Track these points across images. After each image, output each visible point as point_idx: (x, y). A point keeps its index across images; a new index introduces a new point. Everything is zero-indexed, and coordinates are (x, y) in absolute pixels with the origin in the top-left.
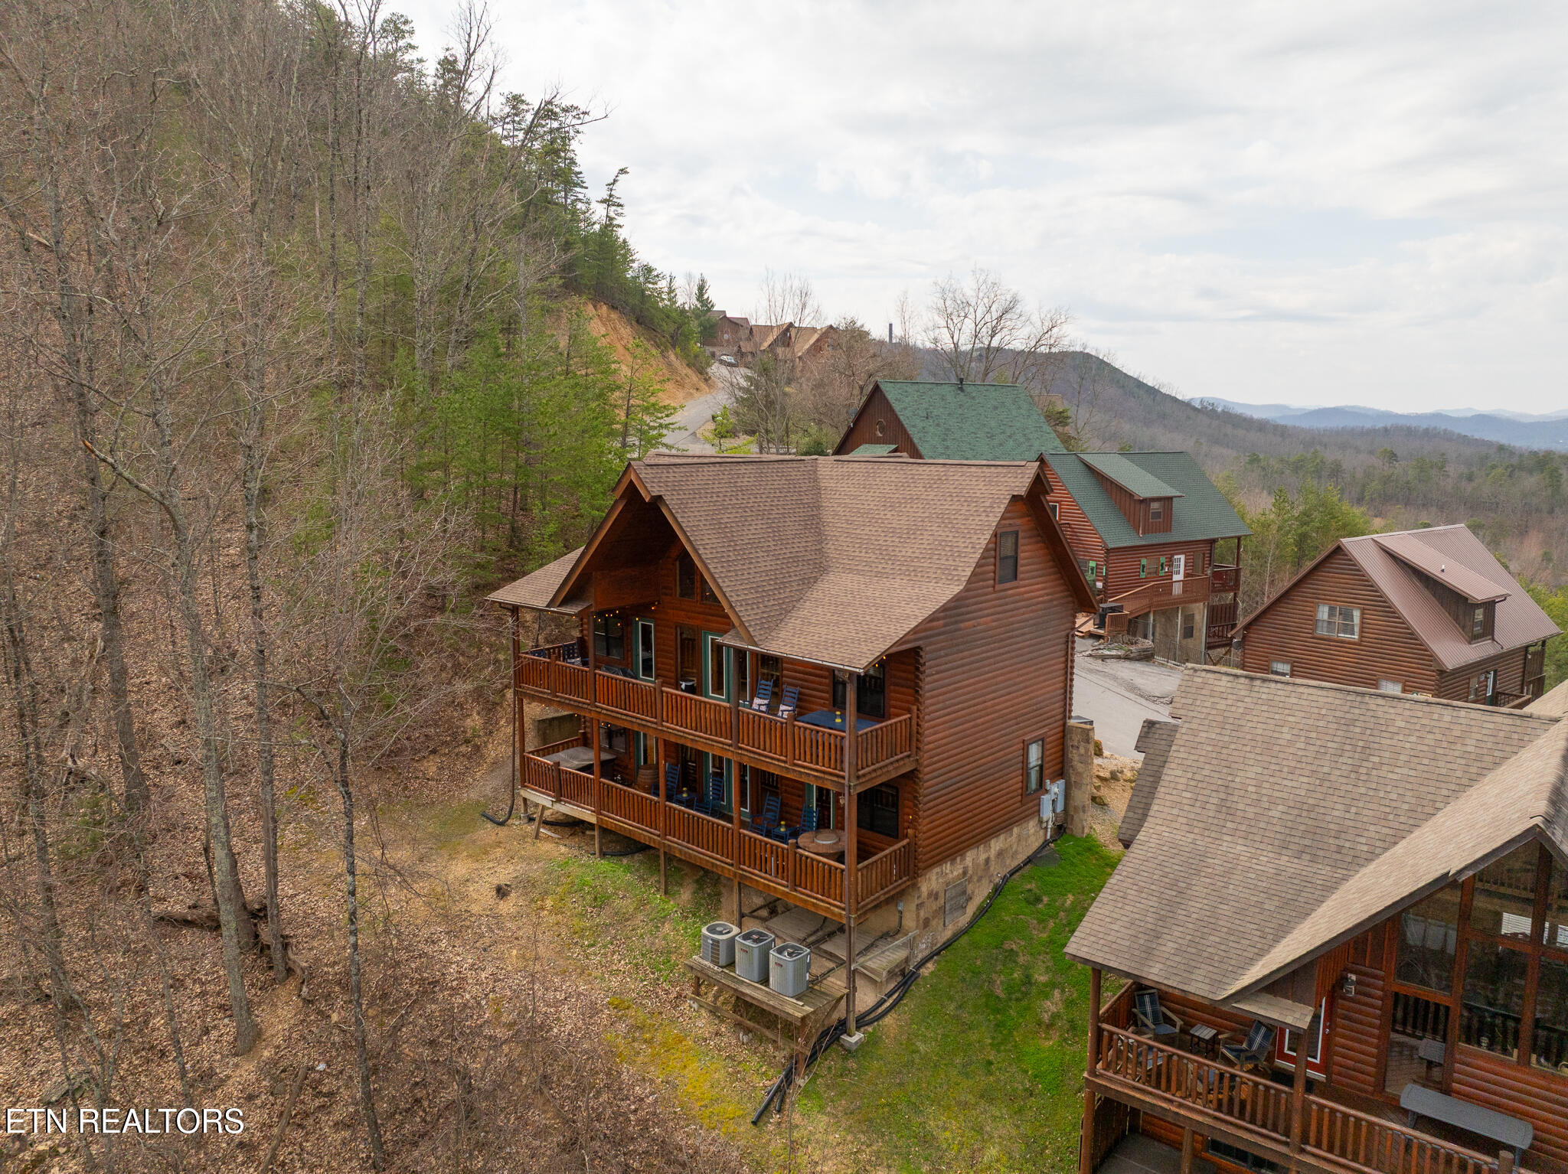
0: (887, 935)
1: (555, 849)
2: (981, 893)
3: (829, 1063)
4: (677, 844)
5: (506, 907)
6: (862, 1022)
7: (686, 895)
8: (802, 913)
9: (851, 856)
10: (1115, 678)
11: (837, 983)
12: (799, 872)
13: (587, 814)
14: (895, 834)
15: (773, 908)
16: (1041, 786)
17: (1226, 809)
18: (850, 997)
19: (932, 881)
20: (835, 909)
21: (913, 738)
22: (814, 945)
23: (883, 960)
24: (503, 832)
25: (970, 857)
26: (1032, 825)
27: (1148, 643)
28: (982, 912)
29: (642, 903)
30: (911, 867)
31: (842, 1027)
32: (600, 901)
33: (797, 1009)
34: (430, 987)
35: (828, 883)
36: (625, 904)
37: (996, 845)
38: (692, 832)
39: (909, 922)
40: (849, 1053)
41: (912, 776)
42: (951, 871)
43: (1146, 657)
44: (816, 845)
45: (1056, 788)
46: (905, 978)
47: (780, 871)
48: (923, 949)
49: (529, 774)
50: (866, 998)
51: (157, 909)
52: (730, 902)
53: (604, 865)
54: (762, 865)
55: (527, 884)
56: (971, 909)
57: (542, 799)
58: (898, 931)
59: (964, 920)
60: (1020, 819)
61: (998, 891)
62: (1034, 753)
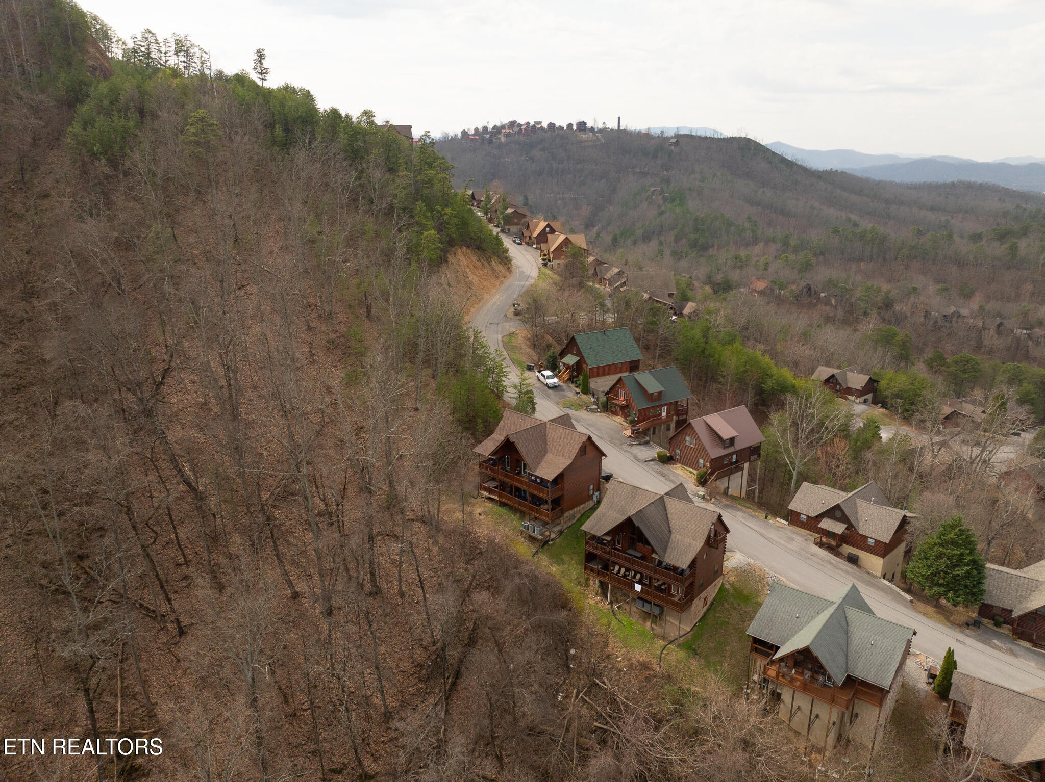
0: (558, 524)
1: (489, 505)
2: (578, 516)
3: (546, 547)
4: (517, 506)
5: (482, 517)
6: (552, 540)
7: (518, 515)
8: (541, 520)
9: (550, 510)
10: (631, 453)
11: (547, 533)
12: (540, 513)
13: (496, 498)
14: (560, 505)
15: (536, 518)
16: (593, 494)
17: (611, 506)
18: (550, 535)
19: (567, 514)
20: (547, 520)
21: (562, 489)
22: (543, 526)
23: (556, 529)
24: (477, 500)
25: (575, 509)
26: (591, 502)
27: (648, 438)
28: (578, 519)
29: (509, 517)
30: (563, 512)
31: (548, 541)
32: (501, 516)
33: (540, 537)
34: (470, 533)
35: (546, 515)
36: (506, 517)
37: (582, 506)
38: (520, 504)
39: (562, 522)
40: (549, 545)
41: (562, 495)
42: (571, 512)
43: (647, 443)
44: (544, 507)
45: (597, 494)
46: (561, 532)
47: (537, 512)
48: (565, 527)
49: (481, 487)
50: (553, 536)
51: (407, 517)
52: (527, 517)
53: (501, 509)
54: (534, 511)
55: (485, 513)
56: (576, 519)
57: (486, 494)
58: (560, 523)
59: (574, 522)
60: (588, 500)
61: (582, 515)
62: (591, 487)
